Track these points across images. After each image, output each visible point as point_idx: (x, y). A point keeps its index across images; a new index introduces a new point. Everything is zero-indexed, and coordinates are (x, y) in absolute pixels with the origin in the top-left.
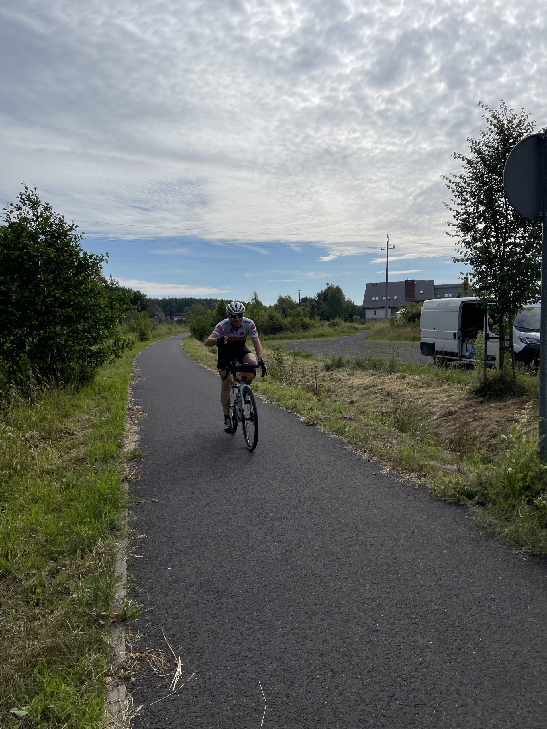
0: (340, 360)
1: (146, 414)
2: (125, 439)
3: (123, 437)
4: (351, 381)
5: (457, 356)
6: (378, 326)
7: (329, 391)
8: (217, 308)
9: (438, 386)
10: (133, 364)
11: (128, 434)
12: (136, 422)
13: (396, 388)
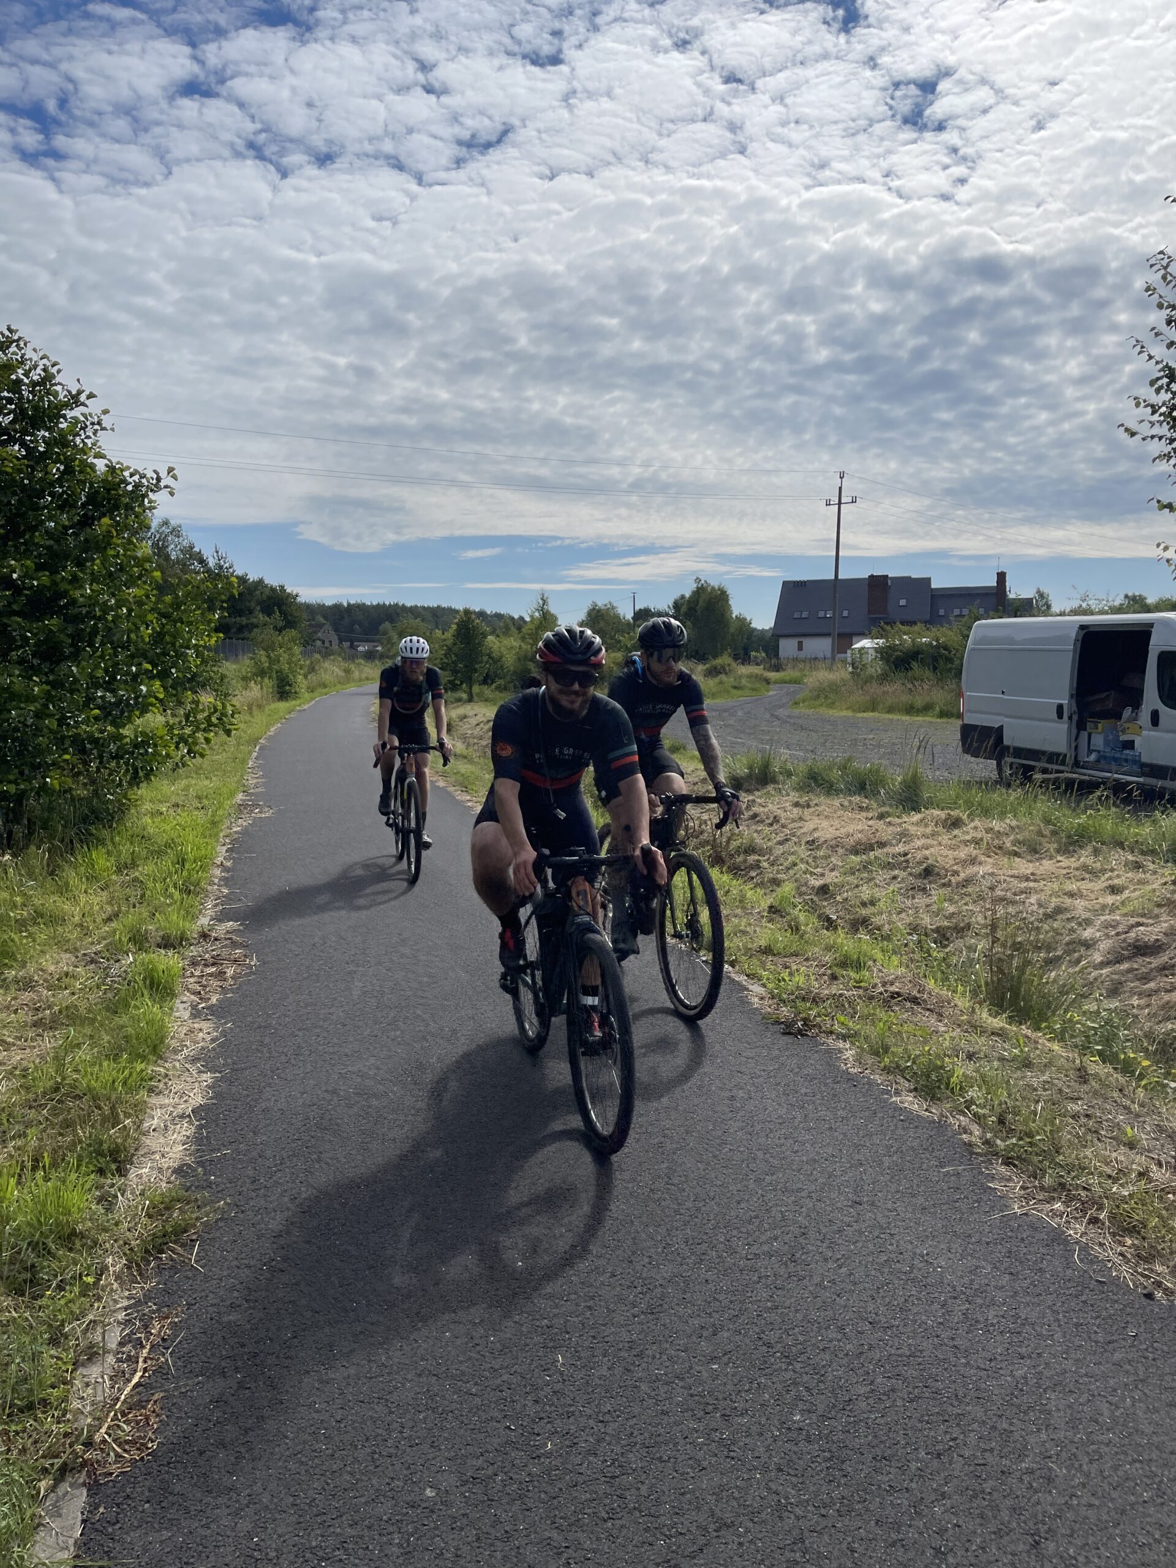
1: (252, 959)
2: (154, 1100)
3: (151, 1090)
4: (809, 826)
5: (1063, 763)
6: (822, 676)
7: (750, 849)
8: (454, 627)
9: (1058, 851)
10: (250, 764)
11: (174, 1067)
12: (214, 1000)
13: (946, 856)
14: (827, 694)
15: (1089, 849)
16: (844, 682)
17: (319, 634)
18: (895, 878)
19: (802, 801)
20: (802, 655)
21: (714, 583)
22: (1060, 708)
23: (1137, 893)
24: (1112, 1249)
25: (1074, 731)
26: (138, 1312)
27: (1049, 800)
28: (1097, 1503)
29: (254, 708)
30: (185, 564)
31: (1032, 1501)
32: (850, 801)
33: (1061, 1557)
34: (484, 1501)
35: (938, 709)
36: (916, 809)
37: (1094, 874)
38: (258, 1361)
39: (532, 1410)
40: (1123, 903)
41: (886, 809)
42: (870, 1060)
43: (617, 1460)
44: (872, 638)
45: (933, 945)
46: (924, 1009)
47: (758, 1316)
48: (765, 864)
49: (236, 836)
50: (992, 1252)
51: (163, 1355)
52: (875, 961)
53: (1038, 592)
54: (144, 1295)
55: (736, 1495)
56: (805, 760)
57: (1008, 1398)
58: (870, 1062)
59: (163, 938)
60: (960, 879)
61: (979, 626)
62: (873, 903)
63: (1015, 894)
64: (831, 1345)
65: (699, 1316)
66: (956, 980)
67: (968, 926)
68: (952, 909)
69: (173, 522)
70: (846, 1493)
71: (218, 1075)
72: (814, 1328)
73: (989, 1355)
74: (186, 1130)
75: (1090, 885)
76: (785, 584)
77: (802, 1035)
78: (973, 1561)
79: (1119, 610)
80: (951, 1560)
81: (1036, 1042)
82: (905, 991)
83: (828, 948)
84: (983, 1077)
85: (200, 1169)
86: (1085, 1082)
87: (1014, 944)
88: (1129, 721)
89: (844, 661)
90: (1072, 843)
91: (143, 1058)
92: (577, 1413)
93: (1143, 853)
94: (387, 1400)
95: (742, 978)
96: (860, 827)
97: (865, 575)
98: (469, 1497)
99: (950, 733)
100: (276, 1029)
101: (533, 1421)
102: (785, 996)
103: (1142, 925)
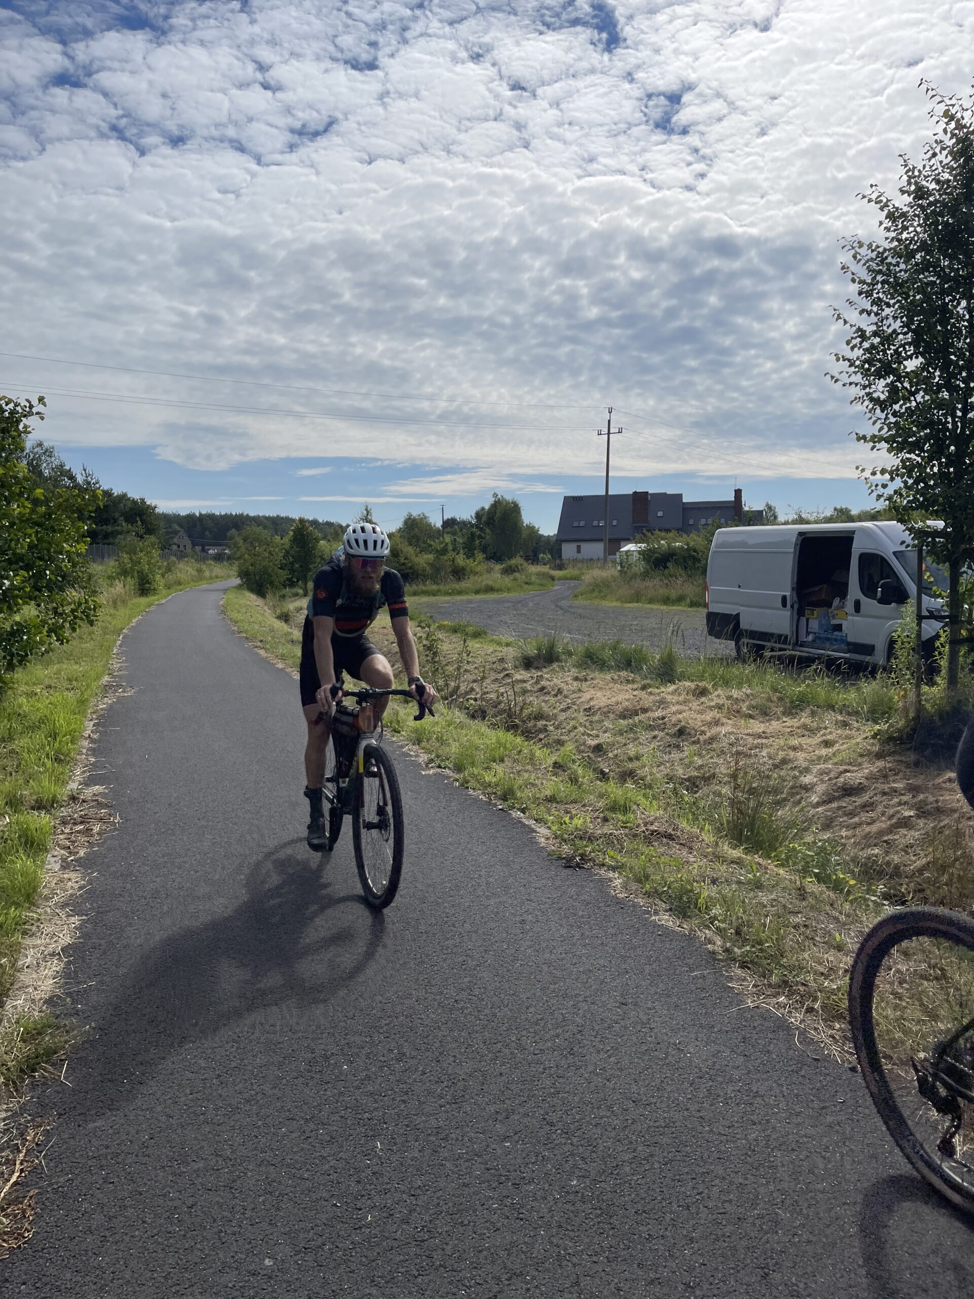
0: (551, 647)
1: (116, 818)
2: (28, 941)
3: (25, 933)
4: (586, 696)
5: (785, 642)
6: (596, 574)
7: (540, 716)
8: (291, 533)
9: (784, 714)
10: (115, 651)
11: (46, 912)
12: (82, 853)
13: (696, 719)
14: (600, 589)
15: (808, 711)
16: (614, 579)
17: (175, 540)
18: (655, 737)
19: (580, 676)
20: (580, 556)
21: (509, 498)
22: (784, 598)
23: (845, 746)
24: (824, 1032)
25: (796, 617)
26: (14, 1122)
27: (775, 673)
28: (814, 1239)
29: (119, 603)
30: (56, 480)
31: (763, 1241)
32: (619, 676)
33: (786, 1285)
34: (313, 1267)
35: (688, 600)
36: (672, 681)
37: (811, 731)
38: (120, 1160)
39: (355, 1188)
40: (834, 754)
41: (648, 681)
42: (634, 886)
43: (425, 1226)
44: (636, 543)
45: (685, 792)
46: (677, 844)
47: (543, 1100)
48: (551, 728)
49: (102, 712)
50: (731, 1039)
51: (38, 1157)
52: (638, 805)
53: (767, 505)
54: (21, 1108)
55: (524, 1249)
56: (582, 642)
57: (743, 1158)
58: (634, 888)
59: (37, 801)
60: (706, 737)
61: (719, 533)
62: (637, 758)
63: (751, 749)
64: (602, 1121)
65: (495, 1103)
66: (704, 820)
67: (713, 776)
68: (700, 762)
69: (46, 444)
70: (613, 1243)
71: (84, 917)
72: (588, 1108)
73: (727, 1123)
74: (56, 966)
75: (809, 741)
76: (567, 499)
77: (580, 868)
78: (716, 1292)
79: (829, 520)
80: (698, 1293)
81: (766, 868)
82: (662, 829)
83: (601, 796)
84: (724, 898)
85: (68, 999)
86: (804, 899)
87: (751, 789)
88: (838, 608)
89: (614, 562)
90: (794, 707)
91: (18, 905)
92: (393, 1190)
93: (849, 714)
94: (231, 1188)
95: (532, 822)
96: (627, 697)
97: (630, 492)
98: (301, 1265)
99: (698, 619)
100: (137, 877)
101: (356, 1198)
102: (566, 836)
103: (848, 772)
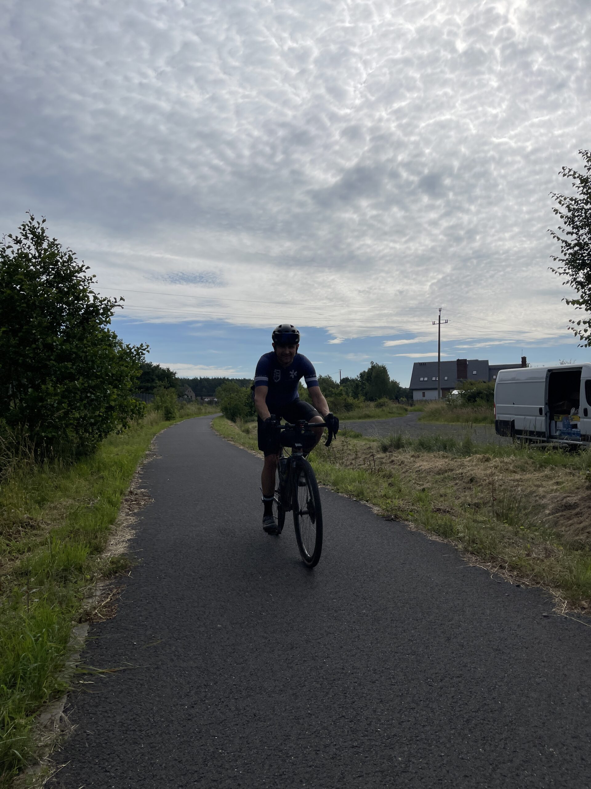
0: (399, 440)
1: (152, 500)
2: (111, 537)
3: (110, 534)
4: (418, 465)
6: (432, 406)
11: (119, 528)
12: (136, 511)
13: (481, 473)
14: (434, 415)
15: (549, 468)
16: (444, 409)
17: (186, 393)
18: (456, 484)
19: (415, 455)
20: (424, 398)
21: (380, 364)
22: (541, 410)
23: (569, 485)
25: (548, 421)
26: (108, 587)
32: (438, 454)
36: (469, 455)
37: (550, 478)
40: (561, 488)
41: (456, 456)
42: (421, 527)
46: (452, 515)
49: (145, 464)
50: (457, 575)
51: (118, 596)
54: (110, 583)
56: (418, 437)
60: (486, 482)
61: (501, 372)
63: (512, 487)
68: (482, 495)
71: (137, 531)
74: (125, 545)
75: (547, 482)
76: (415, 365)
77: (394, 521)
82: (443, 508)
85: (130, 554)
86: (517, 535)
88: (574, 414)
93: (574, 469)
96: (442, 464)
97: (455, 360)
100: (163, 519)
102: (388, 509)
103: (569, 497)
